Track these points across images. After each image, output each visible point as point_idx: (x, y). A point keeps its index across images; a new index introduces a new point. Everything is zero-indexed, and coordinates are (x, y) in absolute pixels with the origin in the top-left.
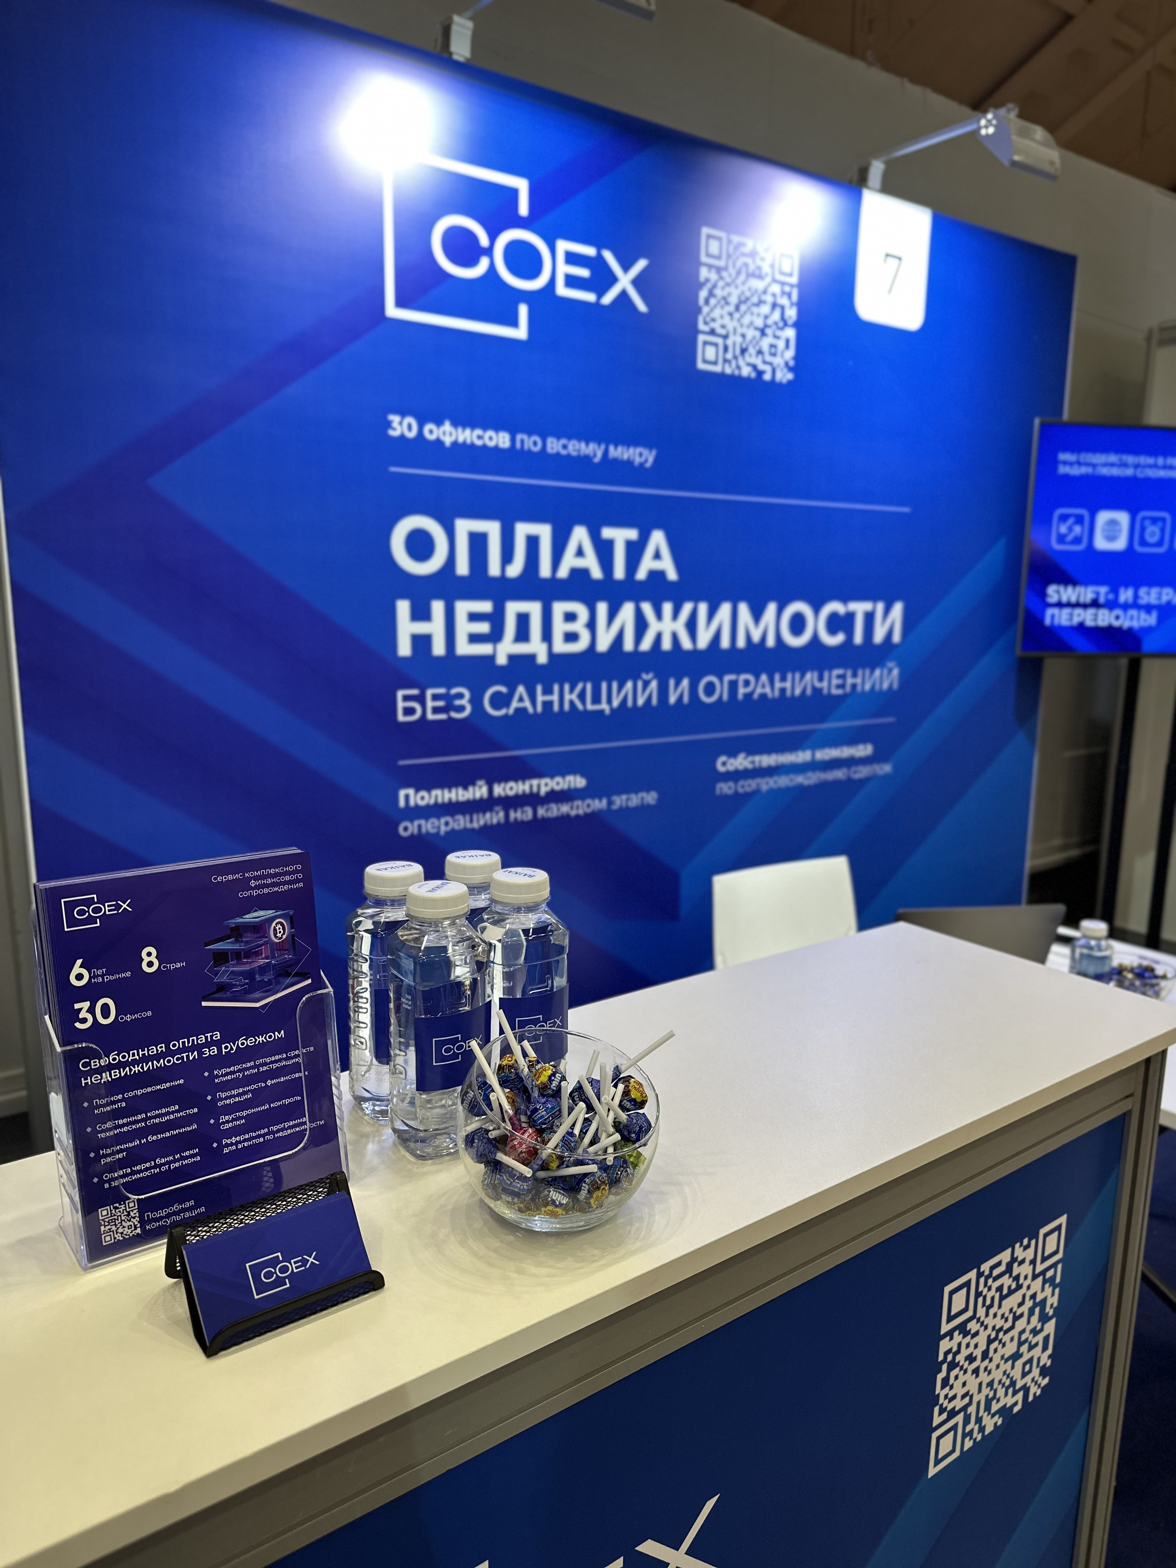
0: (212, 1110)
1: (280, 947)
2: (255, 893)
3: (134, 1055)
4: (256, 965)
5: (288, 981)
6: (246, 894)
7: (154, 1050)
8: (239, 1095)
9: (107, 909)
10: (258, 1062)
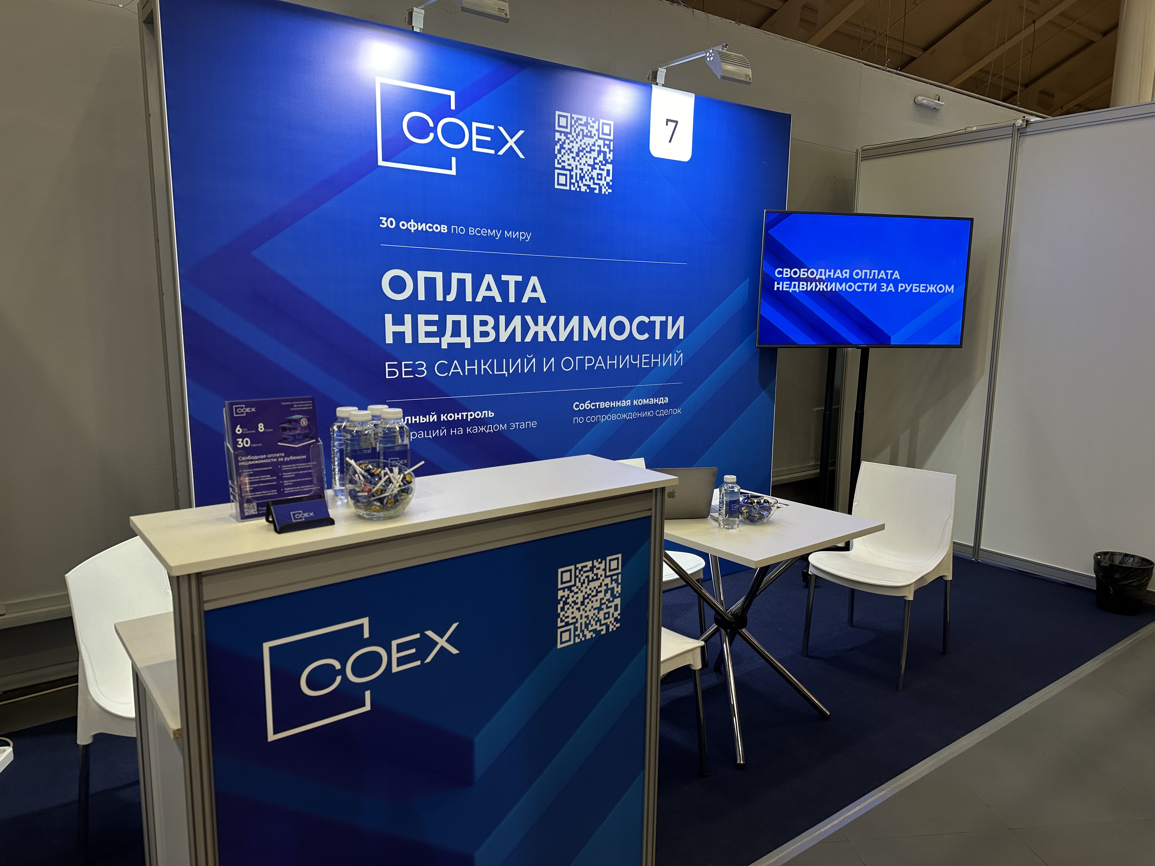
0: (281, 478)
1: (304, 428)
2: (296, 409)
3: (256, 457)
4: (296, 433)
5: (307, 439)
6: (293, 409)
7: (262, 457)
8: (290, 475)
9: (248, 410)
10: (297, 465)
